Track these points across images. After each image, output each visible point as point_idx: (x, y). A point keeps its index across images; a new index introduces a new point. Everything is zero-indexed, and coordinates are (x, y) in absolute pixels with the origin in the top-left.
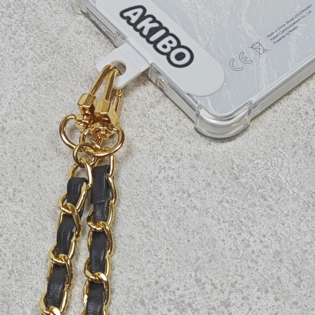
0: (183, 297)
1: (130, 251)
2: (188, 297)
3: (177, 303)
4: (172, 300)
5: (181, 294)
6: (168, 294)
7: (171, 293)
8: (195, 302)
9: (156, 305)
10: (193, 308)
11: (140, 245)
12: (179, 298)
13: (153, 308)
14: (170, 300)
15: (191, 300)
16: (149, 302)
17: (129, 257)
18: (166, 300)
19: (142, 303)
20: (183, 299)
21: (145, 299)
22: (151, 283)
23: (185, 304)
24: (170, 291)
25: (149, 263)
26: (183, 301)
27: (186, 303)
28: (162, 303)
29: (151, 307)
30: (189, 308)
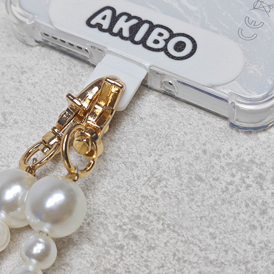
0: (241, 156)
1: (159, 130)
2: (246, 154)
3: (237, 164)
4: (230, 164)
5: (237, 154)
6: (223, 159)
7: (226, 157)
8: (256, 156)
9: (216, 175)
10: (257, 164)
11: (167, 120)
12: (237, 159)
13: (214, 179)
14: (228, 164)
15: (251, 156)
16: (206, 176)
17: (161, 136)
18: (224, 166)
19: (200, 179)
20: (241, 158)
21: (200, 173)
22: (198, 154)
23: (247, 163)
24: (224, 156)
25: (186, 135)
26: (243, 161)
27: (248, 161)
28: (221, 170)
29: (211, 179)
30: (253, 166)
